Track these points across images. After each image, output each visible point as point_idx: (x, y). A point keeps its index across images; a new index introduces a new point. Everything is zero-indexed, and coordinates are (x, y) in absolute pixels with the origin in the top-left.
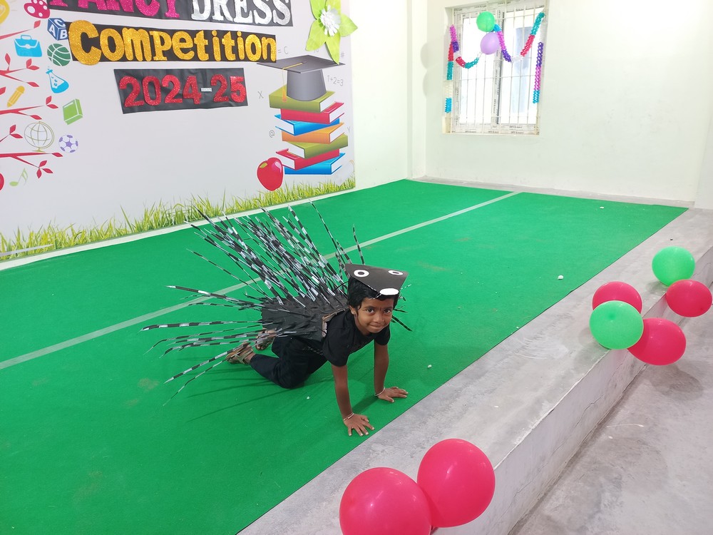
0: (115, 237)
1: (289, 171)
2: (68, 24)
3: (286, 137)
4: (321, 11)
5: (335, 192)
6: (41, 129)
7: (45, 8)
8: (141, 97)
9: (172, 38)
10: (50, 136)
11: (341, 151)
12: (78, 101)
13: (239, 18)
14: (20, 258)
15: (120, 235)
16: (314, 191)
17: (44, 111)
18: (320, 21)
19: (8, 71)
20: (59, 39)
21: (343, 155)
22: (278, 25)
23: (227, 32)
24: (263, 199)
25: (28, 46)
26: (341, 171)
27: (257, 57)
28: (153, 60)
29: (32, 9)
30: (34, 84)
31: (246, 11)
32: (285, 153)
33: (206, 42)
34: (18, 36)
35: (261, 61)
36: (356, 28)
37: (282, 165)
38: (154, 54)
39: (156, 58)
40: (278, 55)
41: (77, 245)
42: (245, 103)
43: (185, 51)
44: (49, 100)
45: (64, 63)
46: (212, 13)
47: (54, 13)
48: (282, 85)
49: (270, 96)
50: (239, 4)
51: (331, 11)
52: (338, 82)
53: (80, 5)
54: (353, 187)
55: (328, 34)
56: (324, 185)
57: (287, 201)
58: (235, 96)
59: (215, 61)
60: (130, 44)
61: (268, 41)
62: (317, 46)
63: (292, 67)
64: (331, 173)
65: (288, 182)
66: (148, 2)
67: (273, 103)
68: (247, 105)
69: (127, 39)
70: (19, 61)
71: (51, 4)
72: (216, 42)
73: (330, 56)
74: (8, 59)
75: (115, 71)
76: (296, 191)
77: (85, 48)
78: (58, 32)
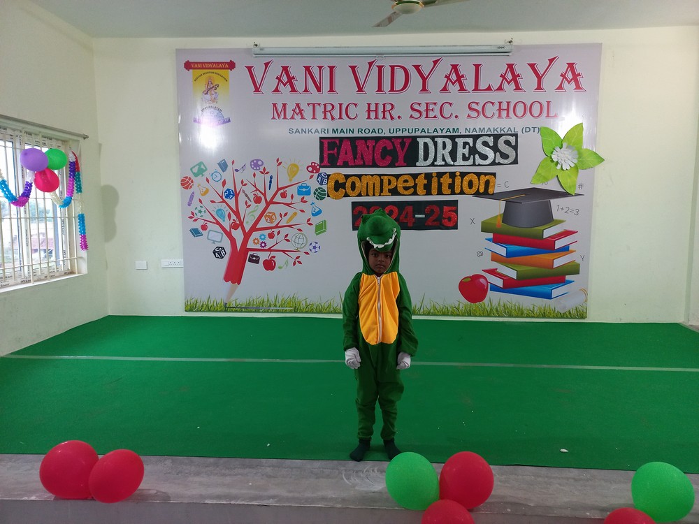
0: (332, 313)
1: (495, 288)
2: (329, 176)
3: (496, 257)
4: (554, 149)
5: (554, 317)
6: (301, 237)
7: (318, 167)
9: (397, 180)
10: (305, 242)
11: (568, 278)
12: (325, 221)
13: (460, 161)
14: (275, 312)
15: (336, 313)
16: (525, 312)
17: (305, 227)
18: (551, 158)
19: (291, 204)
20: (322, 185)
21: (570, 282)
22: (499, 164)
23: (446, 173)
24: (462, 307)
25: (304, 190)
26: (563, 299)
27: (474, 189)
28: (380, 195)
29: (310, 169)
30: (302, 211)
31: (467, 156)
32: (493, 272)
33: (426, 182)
34: (300, 184)
35: (477, 194)
37: (488, 282)
38: (381, 191)
39: (382, 194)
40: (499, 186)
41: (307, 312)
42: (455, 227)
43: (406, 188)
44: (309, 220)
45: (322, 199)
46: (435, 160)
47: (323, 170)
48: (498, 214)
49: (482, 223)
50: (461, 151)
51: (567, 147)
52: (572, 211)
53: (338, 164)
54: (583, 317)
55: (562, 169)
56: (540, 309)
57: (489, 316)
58: (445, 222)
59: (432, 195)
60: (366, 185)
61: (487, 177)
62: (546, 180)
63: (513, 199)
64: (551, 298)
65: (493, 298)
66: (383, 157)
67: (485, 228)
68: (457, 229)
69: (364, 182)
70: (298, 198)
71: (322, 165)
72: (435, 181)
73: (563, 188)
74: (292, 197)
75: (352, 203)
76: (502, 308)
77: (336, 189)
78: (322, 181)
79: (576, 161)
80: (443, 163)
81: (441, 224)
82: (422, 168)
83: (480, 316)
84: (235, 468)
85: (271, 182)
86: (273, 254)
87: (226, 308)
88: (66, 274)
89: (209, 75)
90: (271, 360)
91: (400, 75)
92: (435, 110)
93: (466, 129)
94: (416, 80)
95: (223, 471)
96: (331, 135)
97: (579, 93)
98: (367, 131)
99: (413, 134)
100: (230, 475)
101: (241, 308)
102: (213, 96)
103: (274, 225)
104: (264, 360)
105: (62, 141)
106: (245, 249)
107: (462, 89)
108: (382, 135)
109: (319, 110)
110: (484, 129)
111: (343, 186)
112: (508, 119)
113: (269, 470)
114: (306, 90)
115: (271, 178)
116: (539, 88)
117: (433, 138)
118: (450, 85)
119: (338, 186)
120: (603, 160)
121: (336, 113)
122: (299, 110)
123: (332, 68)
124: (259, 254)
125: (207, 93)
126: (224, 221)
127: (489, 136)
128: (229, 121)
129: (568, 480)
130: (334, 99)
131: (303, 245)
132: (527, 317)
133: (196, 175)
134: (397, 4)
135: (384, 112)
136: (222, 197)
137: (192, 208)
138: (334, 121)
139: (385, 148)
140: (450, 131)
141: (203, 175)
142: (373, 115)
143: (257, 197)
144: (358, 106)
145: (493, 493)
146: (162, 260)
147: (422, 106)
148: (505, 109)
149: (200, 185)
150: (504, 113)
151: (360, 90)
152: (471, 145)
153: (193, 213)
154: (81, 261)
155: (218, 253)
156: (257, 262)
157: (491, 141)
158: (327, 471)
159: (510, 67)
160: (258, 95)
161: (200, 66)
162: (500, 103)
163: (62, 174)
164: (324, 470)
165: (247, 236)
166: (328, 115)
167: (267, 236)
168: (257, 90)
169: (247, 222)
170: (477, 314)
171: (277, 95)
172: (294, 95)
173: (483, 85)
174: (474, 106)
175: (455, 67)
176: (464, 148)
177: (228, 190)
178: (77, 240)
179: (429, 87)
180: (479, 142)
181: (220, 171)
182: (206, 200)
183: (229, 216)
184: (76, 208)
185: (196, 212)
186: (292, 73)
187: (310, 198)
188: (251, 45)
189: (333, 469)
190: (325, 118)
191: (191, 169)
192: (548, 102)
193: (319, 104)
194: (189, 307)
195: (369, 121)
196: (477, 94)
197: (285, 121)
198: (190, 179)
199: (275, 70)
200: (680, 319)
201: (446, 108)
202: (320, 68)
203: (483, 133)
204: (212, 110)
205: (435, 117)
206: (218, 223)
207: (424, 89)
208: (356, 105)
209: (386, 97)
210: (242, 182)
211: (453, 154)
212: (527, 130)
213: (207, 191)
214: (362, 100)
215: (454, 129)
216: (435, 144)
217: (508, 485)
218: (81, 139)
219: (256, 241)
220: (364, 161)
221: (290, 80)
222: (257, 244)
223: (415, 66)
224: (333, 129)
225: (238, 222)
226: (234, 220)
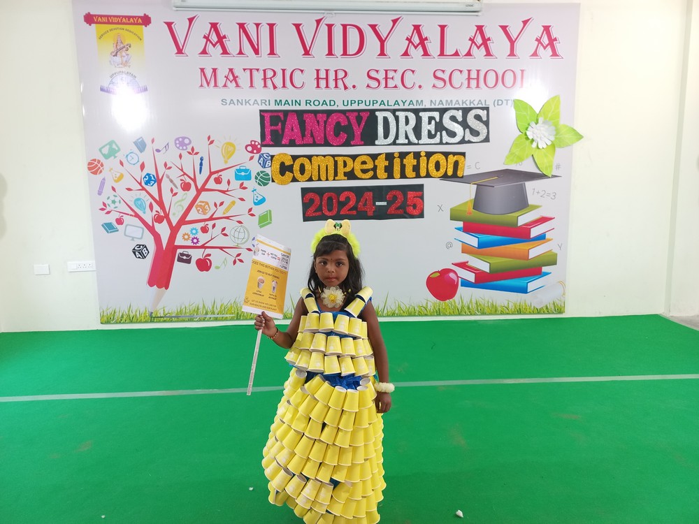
1: (466, 284)
2: (272, 157)
3: (466, 249)
4: (529, 125)
5: (530, 313)
6: (242, 230)
7: (259, 146)
8: (320, 209)
9: (354, 161)
10: (246, 237)
11: (544, 269)
12: (270, 211)
13: (425, 139)
14: (212, 321)
15: (285, 318)
16: (499, 309)
17: (246, 218)
18: (526, 134)
19: (228, 191)
20: (265, 167)
21: (547, 274)
22: (469, 142)
23: (410, 153)
24: (430, 306)
25: (243, 174)
26: (539, 293)
27: (442, 171)
28: (334, 180)
29: (250, 149)
30: (242, 199)
31: (433, 132)
32: (463, 265)
34: (238, 167)
35: (445, 177)
36: (580, 137)
37: (458, 277)
38: (336, 174)
39: (336, 178)
40: (468, 169)
41: (251, 319)
42: (421, 215)
44: (250, 210)
45: (265, 184)
46: (397, 137)
47: (265, 150)
48: (468, 199)
49: (451, 209)
50: (426, 127)
51: (544, 123)
52: (549, 195)
53: (283, 143)
54: (560, 312)
55: (538, 147)
56: (515, 305)
57: (460, 314)
58: (410, 210)
59: (394, 178)
60: (317, 168)
61: (456, 158)
62: (520, 159)
63: (483, 182)
64: (527, 293)
65: (464, 295)
66: (337, 135)
67: (455, 216)
68: (423, 217)
69: (315, 165)
70: (235, 184)
71: (264, 143)
72: (397, 162)
73: (538, 168)
74: (229, 182)
75: (302, 189)
76: (474, 305)
77: (282, 173)
78: (265, 163)
79: (552, 138)
80: (406, 141)
81: (406, 212)
82: (382, 146)
83: (450, 315)
85: (201, 164)
86: (208, 251)
87: (152, 318)
89: (118, 31)
91: (353, 36)
92: (395, 78)
93: (431, 101)
94: (372, 42)
96: (273, 107)
97: (556, 60)
98: (317, 103)
99: (371, 107)
101: (172, 317)
102: (125, 59)
103: (207, 216)
106: (172, 247)
107: (426, 53)
108: (335, 108)
109: (258, 77)
110: (451, 101)
111: (290, 168)
112: (478, 90)
114: (241, 53)
115: (202, 159)
116: (512, 54)
117: (394, 112)
118: (412, 49)
119: (284, 169)
120: (582, 137)
121: (278, 81)
122: (233, 77)
123: (271, 26)
124: (190, 251)
125: (116, 55)
126: (144, 213)
127: (457, 109)
128: (146, 90)
130: (276, 64)
131: (244, 240)
132: (501, 314)
133: (107, 157)
135: (336, 80)
136: (140, 184)
137: (103, 198)
138: (277, 90)
139: (338, 123)
140: (413, 104)
141: (115, 157)
142: (323, 83)
143: (185, 183)
144: (305, 73)
146: (69, 263)
147: (380, 73)
148: (475, 79)
150: (473, 83)
151: (307, 53)
152: (438, 120)
153: (104, 204)
155: (139, 251)
156: (188, 261)
157: (459, 115)
159: (480, 28)
160: (180, 58)
161: (105, 20)
162: (469, 71)
165: (174, 230)
166: (269, 83)
167: (200, 231)
168: (180, 51)
169: (174, 214)
170: (447, 313)
171: (204, 57)
172: (226, 58)
173: (449, 50)
174: (439, 74)
175: (417, 28)
176: (430, 123)
177: (148, 174)
179: (388, 50)
180: (447, 116)
181: (138, 152)
182: (121, 187)
183: (151, 207)
185: (107, 202)
186: (223, 31)
187: (251, 184)
190: (265, 86)
191: (100, 150)
192: (522, 71)
193: (258, 70)
194: (105, 319)
195: (319, 90)
196: (443, 60)
197: (216, 89)
198: (99, 162)
199: (202, 27)
200: (659, 310)
201: (408, 74)
203: (450, 106)
204: (124, 76)
205: (396, 87)
206: (137, 215)
207: (382, 53)
208: (302, 71)
209: (338, 62)
210: (166, 165)
211: (417, 130)
213: (121, 176)
214: (310, 65)
215: (417, 101)
216: (397, 118)
219: (186, 237)
220: (314, 139)
221: (221, 39)
222: (187, 240)
223: (371, 26)
224: (276, 101)
225: (162, 214)
226: (157, 211)
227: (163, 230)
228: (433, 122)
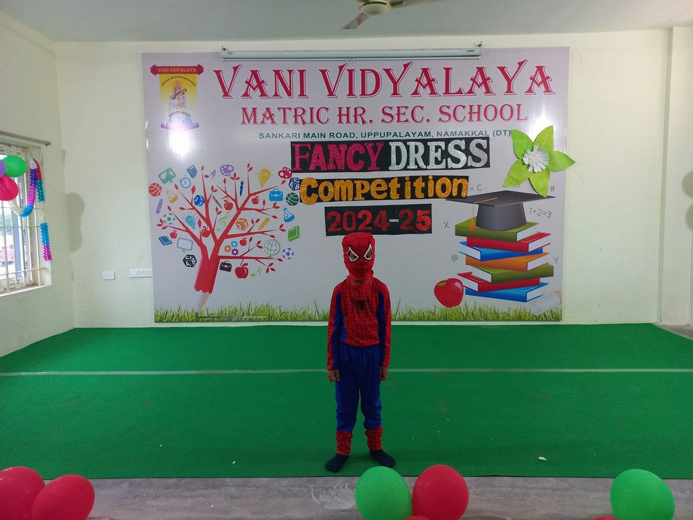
0: (306, 321)
1: (470, 292)
2: (301, 181)
3: (470, 261)
4: (525, 152)
5: (529, 320)
6: (274, 243)
7: (290, 172)
8: (340, 225)
9: (370, 184)
10: (278, 249)
11: (542, 280)
12: (298, 227)
13: (432, 165)
14: (248, 321)
15: (310, 320)
16: (501, 315)
17: (278, 233)
18: (522, 160)
19: (263, 210)
20: (294, 190)
21: (544, 284)
22: (472, 167)
23: (419, 177)
24: (438, 312)
25: (276, 195)
26: (538, 302)
27: (447, 193)
28: (353, 200)
29: (282, 174)
30: (275, 217)
31: (439, 159)
32: (468, 276)
33: (399, 186)
34: (272, 190)
35: (450, 197)
36: (572, 162)
37: (463, 286)
38: (355, 195)
39: (355, 199)
40: (471, 191)
41: (281, 320)
42: (429, 231)
43: (379, 193)
44: (281, 226)
45: (294, 204)
46: (408, 163)
47: (295, 175)
48: (471, 217)
49: (456, 226)
50: (433, 155)
51: (538, 150)
52: (544, 213)
53: (310, 169)
54: (558, 319)
55: (534, 172)
56: (515, 312)
57: (465, 320)
58: (419, 226)
59: (405, 199)
60: (339, 190)
61: (460, 181)
62: (518, 182)
63: (486, 202)
64: (526, 301)
65: (469, 302)
66: (356, 162)
67: (459, 232)
68: (431, 233)
69: (337, 188)
70: (270, 204)
71: (294, 169)
72: (408, 184)
73: (535, 190)
74: (264, 203)
75: (325, 208)
76: (478, 312)
77: (309, 194)
78: (294, 186)
79: (547, 164)
80: (416, 167)
81: (415, 228)
82: (395, 172)
83: (456, 320)
84: (196, 490)
85: (242, 188)
86: (245, 261)
87: (198, 318)
88: (28, 286)
89: (176, 79)
90: (241, 371)
91: (371, 79)
92: (406, 114)
93: (438, 132)
94: (386, 84)
95: (184, 493)
96: (302, 139)
97: (549, 96)
98: (339, 135)
99: (385, 138)
100: (191, 497)
101: (214, 317)
102: (181, 101)
103: (246, 231)
104: (235, 371)
105: (22, 147)
106: (216, 258)
107: (433, 92)
108: (354, 139)
109: (290, 114)
110: (455, 132)
111: (316, 191)
112: (479, 123)
113: (233, 490)
114: (276, 95)
115: (242, 183)
116: (509, 91)
117: (405, 142)
118: (421, 89)
119: (311, 191)
120: (574, 162)
121: (307, 117)
122: (269, 115)
123: (302, 72)
124: (230, 261)
125: (174, 98)
126: (194, 228)
127: (461, 139)
128: (198, 126)
129: (546, 490)
130: (305, 103)
131: (276, 252)
132: (503, 320)
133: (164, 181)
134: (364, 5)
135: (356, 116)
136: (191, 204)
137: (160, 216)
138: (306, 126)
139: (357, 152)
140: (422, 135)
141: (171, 182)
142: (344, 119)
143: (228, 203)
144: (329, 111)
145: (469, 507)
146: (130, 270)
147: (393, 110)
148: (476, 113)
149: (168, 192)
150: (475, 117)
151: (331, 94)
152: (444, 149)
153: (161, 221)
154: (44, 272)
155: (189, 261)
156: (229, 270)
157: (462, 144)
158: (295, 489)
159: (480, 70)
160: (227, 100)
161: (167, 70)
162: (471, 106)
163: (22, 182)
164: (292, 488)
165: (218, 243)
166: (299, 119)
167: (239, 243)
168: (226, 94)
169: (218, 229)
170: (453, 318)
171: (246, 100)
172: (264, 100)
173: (453, 89)
174: (445, 110)
175: (425, 71)
176: (436, 151)
177: (198, 196)
178: (40, 250)
179: (400, 90)
180: (451, 146)
181: (189, 176)
182: (175, 207)
183: (200, 223)
184: (38, 217)
185: (164, 219)
186: (262, 78)
188: (219, 49)
189: (301, 487)
190: (296, 122)
191: (159, 176)
192: (519, 105)
193: (290, 109)
194: (159, 318)
195: (341, 125)
196: (448, 97)
197: (256, 125)
198: (158, 185)
199: (245, 74)
200: (652, 319)
201: (418, 110)
202: (290, 72)
203: (455, 137)
204: (180, 115)
205: (407, 121)
206: (188, 230)
207: (395, 93)
208: (327, 109)
209: (358, 101)
210: (212, 188)
211: (426, 158)
212: (498, 133)
213: (176, 198)
215: (425, 132)
216: (408, 148)
217: (485, 498)
218: (43, 146)
219: (228, 249)
220: (336, 166)
221: (260, 84)
222: (228, 251)
223: (385, 70)
224: (305, 134)
225: (209, 229)
226: (204, 227)
227: (209, 243)
228: (440, 150)
